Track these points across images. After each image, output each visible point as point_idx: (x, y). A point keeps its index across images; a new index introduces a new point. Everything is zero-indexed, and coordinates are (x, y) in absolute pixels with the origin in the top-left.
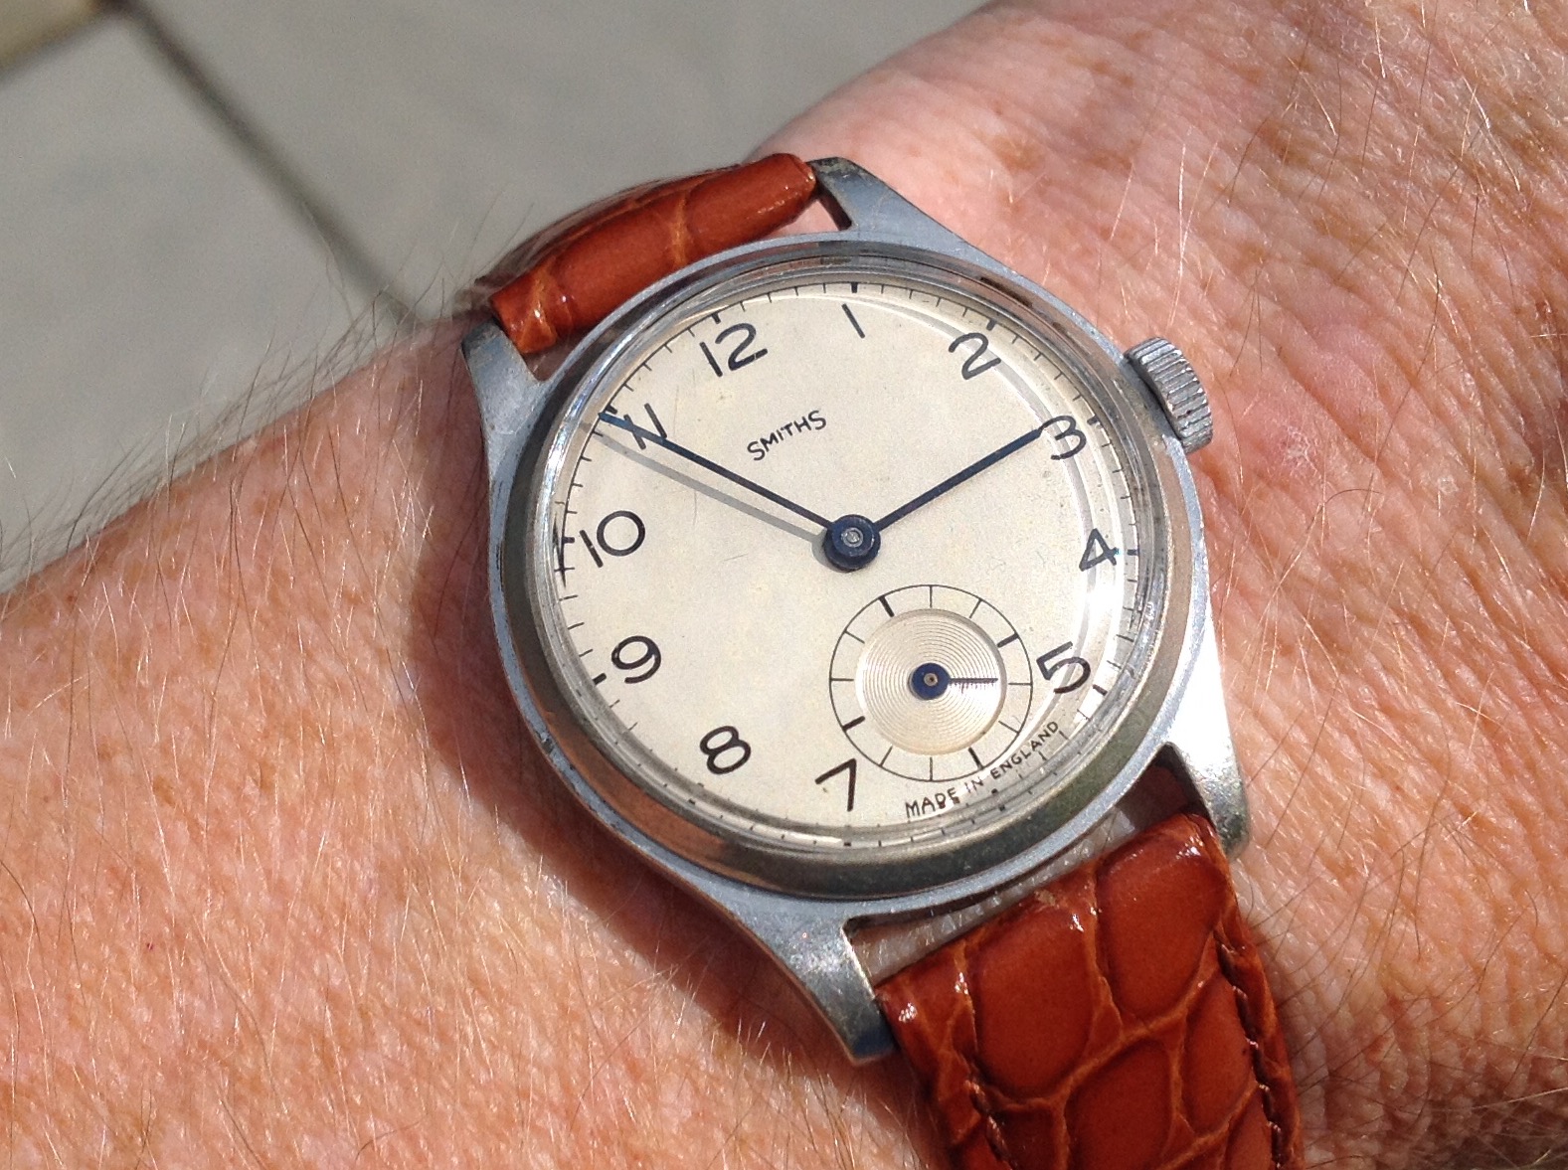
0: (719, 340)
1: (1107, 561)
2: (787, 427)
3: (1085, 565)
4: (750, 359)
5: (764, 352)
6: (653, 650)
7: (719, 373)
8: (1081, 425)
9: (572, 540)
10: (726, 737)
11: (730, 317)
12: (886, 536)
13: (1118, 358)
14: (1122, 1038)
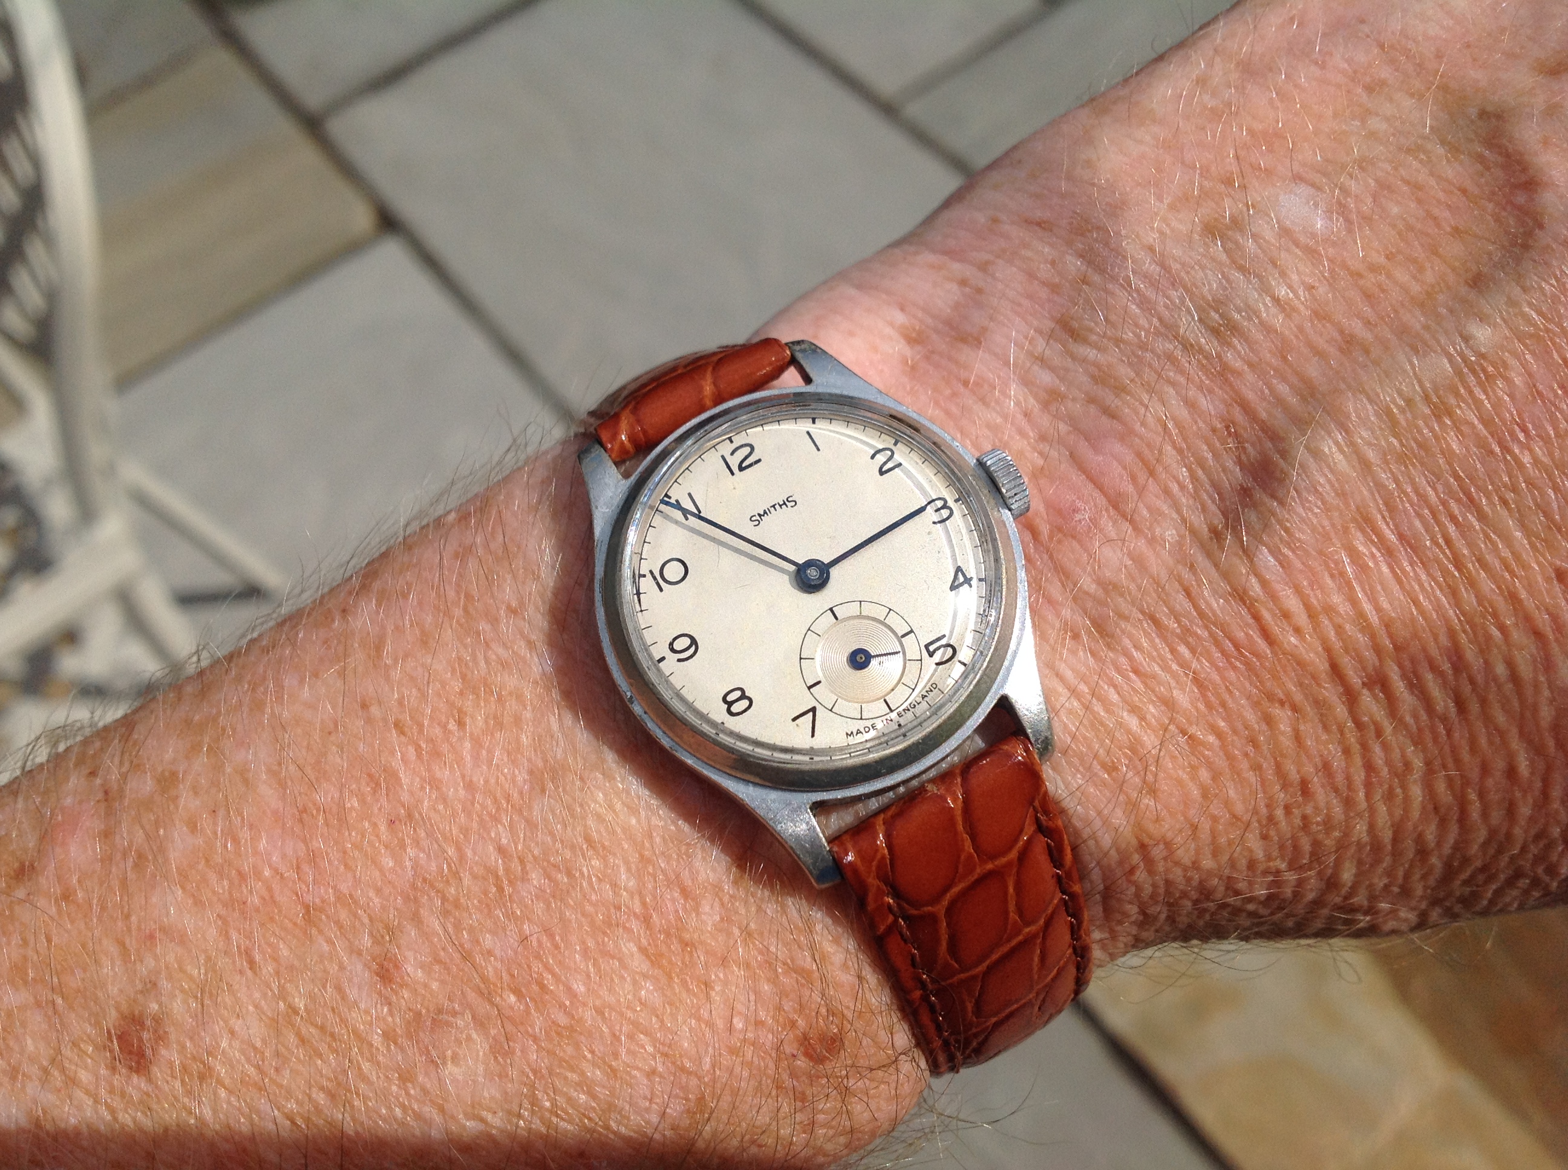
0: (732, 454)
1: (966, 586)
2: (774, 506)
3: (953, 588)
4: (750, 465)
5: (759, 461)
6: (694, 642)
7: (732, 473)
8: (951, 503)
9: (644, 576)
10: (738, 694)
11: (739, 440)
12: (834, 572)
13: (973, 462)
14: (979, 871)
